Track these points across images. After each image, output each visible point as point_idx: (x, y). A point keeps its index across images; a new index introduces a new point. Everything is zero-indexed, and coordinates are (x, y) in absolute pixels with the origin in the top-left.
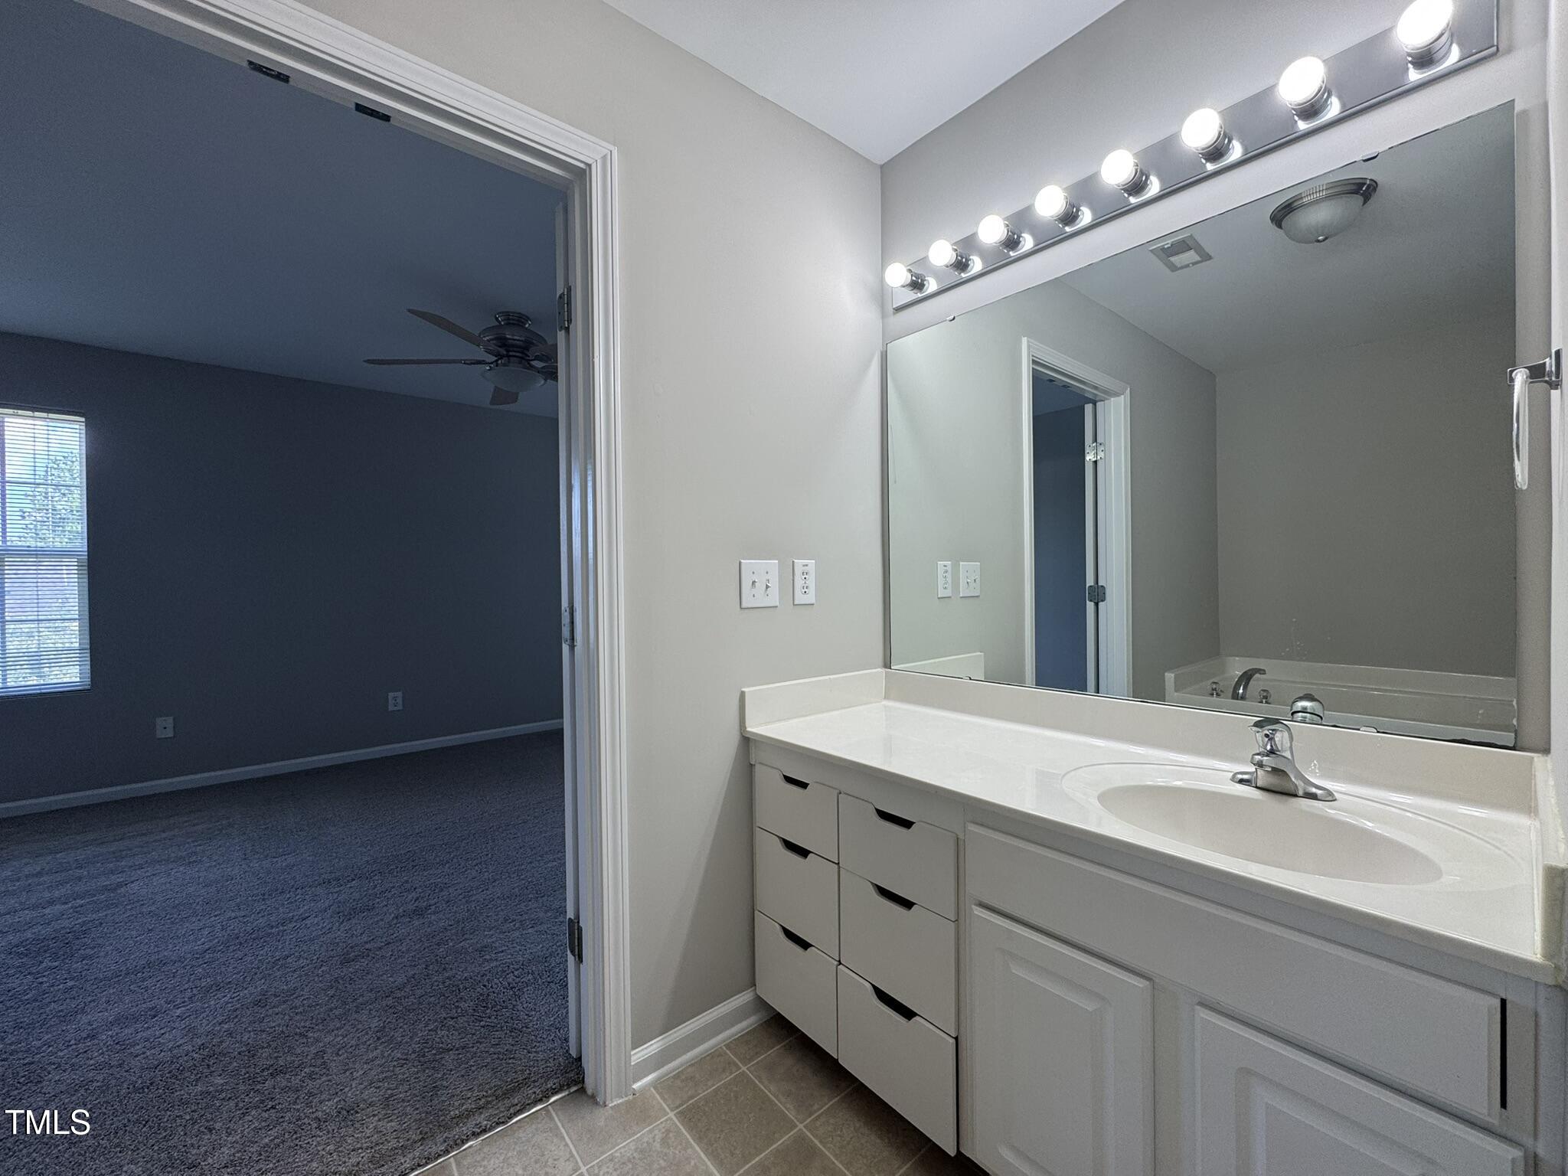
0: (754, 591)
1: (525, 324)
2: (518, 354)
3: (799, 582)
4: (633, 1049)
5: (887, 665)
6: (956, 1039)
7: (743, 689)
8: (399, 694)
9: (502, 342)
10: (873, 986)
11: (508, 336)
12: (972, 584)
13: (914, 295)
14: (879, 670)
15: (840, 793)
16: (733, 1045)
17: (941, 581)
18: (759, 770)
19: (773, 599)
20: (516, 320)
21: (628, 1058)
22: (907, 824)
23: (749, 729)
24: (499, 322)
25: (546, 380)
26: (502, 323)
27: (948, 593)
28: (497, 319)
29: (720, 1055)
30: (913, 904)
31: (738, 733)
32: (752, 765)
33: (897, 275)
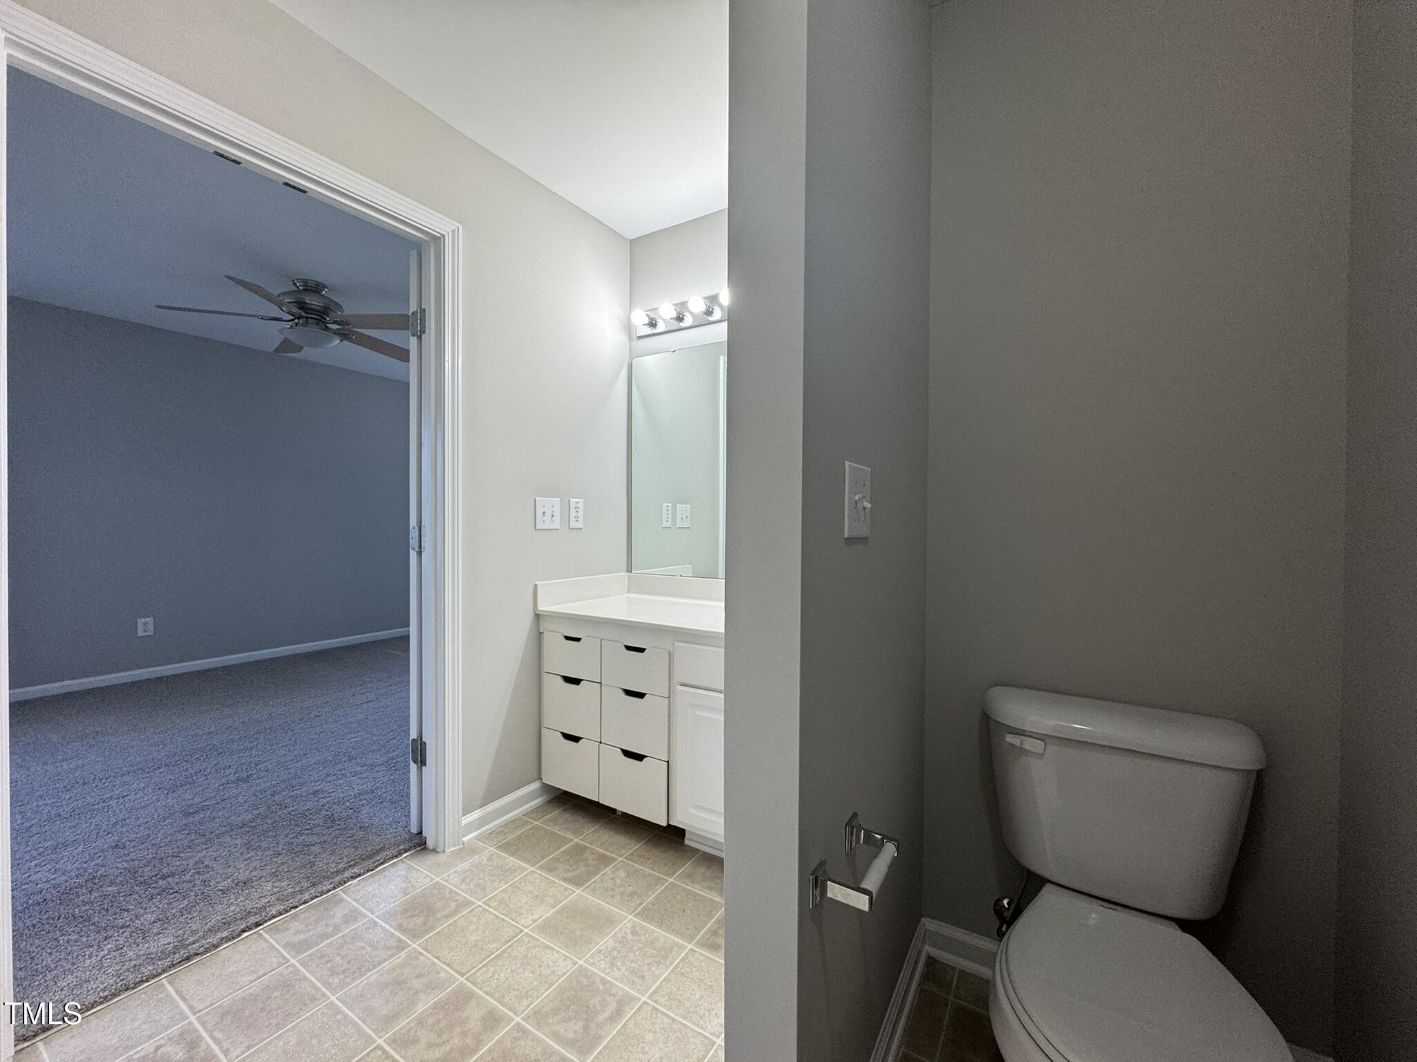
0: (544, 518)
1: (322, 291)
2: (315, 317)
3: (573, 514)
4: (463, 816)
5: (629, 570)
6: (668, 762)
7: (536, 583)
8: (150, 620)
9: (302, 305)
10: (622, 749)
11: (307, 301)
12: (685, 519)
13: (649, 331)
14: (623, 574)
15: (602, 639)
16: (529, 814)
17: (665, 516)
18: (546, 636)
19: (556, 524)
20: (315, 288)
21: (460, 821)
22: (642, 650)
23: (540, 608)
24: (298, 287)
25: (341, 341)
26: (300, 288)
27: (669, 524)
28: (295, 284)
29: (520, 820)
30: (645, 694)
31: (533, 613)
32: (541, 633)
33: (639, 318)
